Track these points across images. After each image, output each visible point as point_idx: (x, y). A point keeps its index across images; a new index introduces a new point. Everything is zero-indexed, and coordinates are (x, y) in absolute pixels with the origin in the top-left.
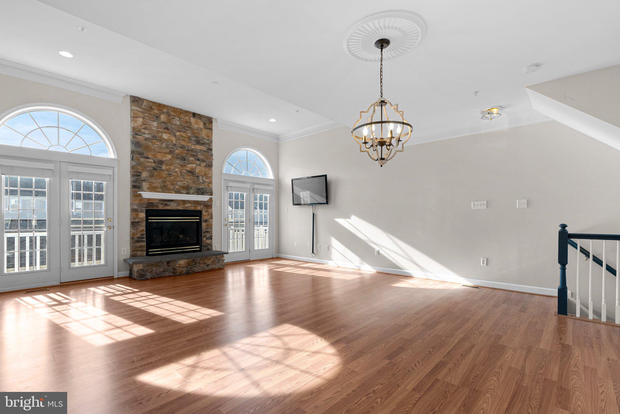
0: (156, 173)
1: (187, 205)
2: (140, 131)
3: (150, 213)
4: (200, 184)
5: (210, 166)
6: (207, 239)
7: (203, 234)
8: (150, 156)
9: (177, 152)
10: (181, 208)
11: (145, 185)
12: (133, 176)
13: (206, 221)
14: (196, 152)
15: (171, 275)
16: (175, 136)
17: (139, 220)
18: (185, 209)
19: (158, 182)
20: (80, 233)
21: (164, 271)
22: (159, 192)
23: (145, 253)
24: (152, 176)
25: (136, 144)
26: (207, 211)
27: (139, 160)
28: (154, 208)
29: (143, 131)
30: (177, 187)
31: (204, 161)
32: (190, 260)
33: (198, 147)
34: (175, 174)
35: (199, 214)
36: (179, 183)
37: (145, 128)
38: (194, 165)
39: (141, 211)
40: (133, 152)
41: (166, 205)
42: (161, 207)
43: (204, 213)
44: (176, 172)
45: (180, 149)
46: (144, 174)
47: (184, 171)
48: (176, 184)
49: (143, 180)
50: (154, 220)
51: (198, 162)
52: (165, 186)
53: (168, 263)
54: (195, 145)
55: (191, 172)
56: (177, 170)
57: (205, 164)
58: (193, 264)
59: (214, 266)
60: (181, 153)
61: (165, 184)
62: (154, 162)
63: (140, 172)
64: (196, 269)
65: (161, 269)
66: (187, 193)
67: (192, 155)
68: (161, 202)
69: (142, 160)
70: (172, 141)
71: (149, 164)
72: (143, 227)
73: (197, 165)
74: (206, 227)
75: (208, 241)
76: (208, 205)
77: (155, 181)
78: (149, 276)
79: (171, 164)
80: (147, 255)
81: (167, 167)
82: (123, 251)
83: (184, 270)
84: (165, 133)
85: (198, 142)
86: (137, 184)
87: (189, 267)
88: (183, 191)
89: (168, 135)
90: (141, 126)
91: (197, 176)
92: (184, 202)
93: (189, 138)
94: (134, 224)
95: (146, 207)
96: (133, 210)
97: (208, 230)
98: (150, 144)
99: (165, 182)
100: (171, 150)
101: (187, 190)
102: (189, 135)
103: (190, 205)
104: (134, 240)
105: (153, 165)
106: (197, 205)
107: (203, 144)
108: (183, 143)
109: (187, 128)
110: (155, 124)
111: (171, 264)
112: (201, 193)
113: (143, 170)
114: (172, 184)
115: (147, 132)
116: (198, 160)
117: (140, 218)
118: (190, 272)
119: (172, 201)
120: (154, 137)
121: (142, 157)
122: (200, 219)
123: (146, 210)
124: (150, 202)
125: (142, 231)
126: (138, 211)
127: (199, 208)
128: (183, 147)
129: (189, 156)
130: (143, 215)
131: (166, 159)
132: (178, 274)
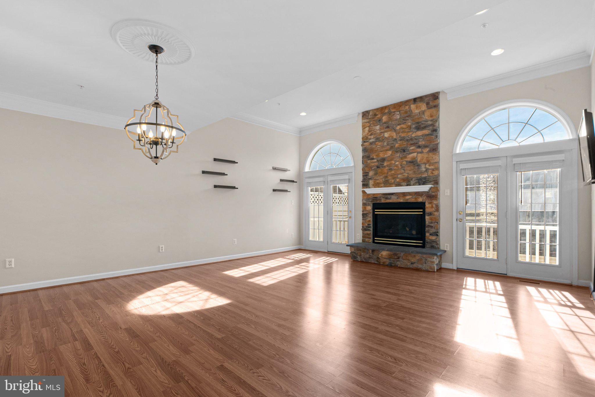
0: (379, 170)
1: (408, 197)
2: (367, 138)
3: (376, 206)
4: (422, 173)
5: (435, 149)
6: (430, 235)
7: (427, 229)
8: (375, 157)
9: (397, 145)
10: (402, 201)
11: (371, 182)
12: (363, 176)
13: (430, 214)
14: (416, 139)
15: (376, 263)
16: (395, 130)
17: (367, 212)
18: (405, 201)
19: (380, 179)
21: (370, 258)
22: (381, 187)
23: (371, 240)
24: (376, 174)
25: (365, 150)
26: (430, 203)
27: (367, 162)
28: (378, 202)
29: (369, 137)
30: (398, 180)
31: (426, 146)
32: (392, 253)
33: (420, 133)
34: (395, 168)
35: (421, 206)
36: (399, 176)
37: (371, 135)
38: (415, 154)
39: (369, 205)
40: (363, 157)
41: (387, 198)
42: (383, 201)
43: (427, 205)
44: (397, 166)
45: (399, 142)
46: (371, 173)
47: (405, 163)
48: (397, 178)
49: (369, 179)
50: (378, 212)
51: (420, 150)
52: (386, 181)
54: (416, 132)
55: (413, 162)
56: (397, 163)
57: (428, 149)
58: (396, 257)
59: (420, 266)
60: (400, 145)
61: (387, 179)
62: (378, 161)
63: (368, 173)
64: (399, 264)
65: (368, 256)
66: (407, 185)
67: (412, 144)
68: (383, 196)
69: (369, 161)
70: (392, 137)
71: (373, 164)
72: (370, 218)
73: (418, 153)
74: (430, 221)
75: (433, 238)
76: (433, 195)
77: (379, 178)
79: (392, 160)
80: (374, 242)
82: (357, 236)
83: (387, 262)
84: (386, 132)
85: (418, 128)
86: (366, 183)
87: (392, 260)
88: (403, 184)
89: (389, 133)
90: (368, 134)
91: (418, 165)
92: (404, 194)
93: (410, 127)
94: (364, 215)
95: (371, 201)
96: (364, 204)
97: (432, 225)
98: (374, 146)
99: (386, 177)
100: (392, 145)
101: (408, 182)
102: (409, 124)
103: (410, 197)
104: (364, 229)
105: (376, 164)
106: (418, 197)
107: (425, 128)
108: (403, 135)
109: (407, 118)
110: (378, 127)
112: (422, 183)
113: (369, 170)
114: (393, 178)
115: (372, 137)
116: (419, 147)
117: (367, 210)
118: (393, 265)
119: (392, 194)
120: (377, 139)
121: (368, 160)
122: (424, 212)
123: (374, 204)
124: (375, 197)
125: (369, 221)
126: (366, 205)
127: (420, 200)
128: (402, 139)
129: (409, 146)
130: (369, 208)
131: (387, 156)
132: (382, 264)
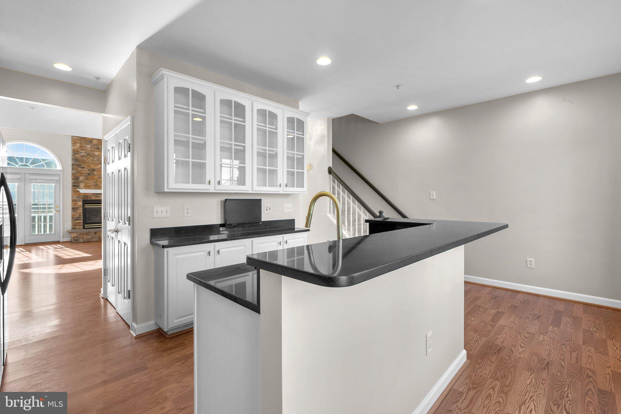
0: (90, 177)
2: (78, 151)
3: (85, 202)
8: (85, 167)
11: (82, 185)
12: (73, 179)
15: (97, 240)
17: (78, 207)
19: (91, 183)
20: (45, 214)
21: (92, 238)
22: (92, 189)
23: (82, 227)
24: (87, 179)
25: (75, 159)
27: (77, 169)
28: (89, 199)
29: (80, 151)
37: (82, 150)
39: (79, 201)
40: (73, 165)
41: (97, 197)
42: (93, 198)
46: (81, 178)
49: (80, 182)
50: (87, 206)
52: (96, 185)
53: (95, 233)
62: (89, 170)
63: (78, 177)
65: (90, 237)
68: (94, 195)
69: (80, 169)
71: (84, 172)
72: (81, 211)
77: (89, 182)
78: (81, 240)
80: (84, 228)
81: (98, 173)
82: (66, 226)
84: (96, 151)
86: (76, 184)
89: (99, 152)
90: (79, 148)
94: (74, 209)
95: (82, 199)
96: (73, 201)
98: (85, 159)
99: (97, 182)
104: (74, 219)
105: (88, 172)
110: (89, 146)
111: (97, 234)
113: (80, 176)
115: (83, 151)
117: (78, 205)
120: (88, 155)
121: (79, 168)
123: (83, 200)
124: (86, 195)
125: (80, 213)
126: (77, 201)
130: (81, 203)
131: (97, 168)
